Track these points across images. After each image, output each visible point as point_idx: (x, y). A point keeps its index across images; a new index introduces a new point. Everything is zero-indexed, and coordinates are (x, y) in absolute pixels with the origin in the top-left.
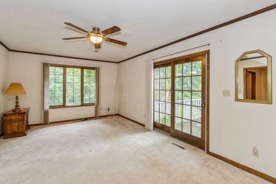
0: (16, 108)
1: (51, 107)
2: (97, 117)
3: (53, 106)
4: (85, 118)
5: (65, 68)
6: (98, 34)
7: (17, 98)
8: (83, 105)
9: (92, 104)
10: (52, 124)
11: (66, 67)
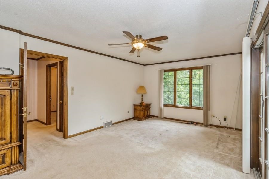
0: (142, 102)
1: (165, 105)
2: (206, 124)
3: (167, 104)
4: (191, 122)
5: (175, 71)
6: (134, 42)
7: (142, 96)
8: (191, 107)
9: (201, 109)
10: (165, 119)
11: (177, 71)
